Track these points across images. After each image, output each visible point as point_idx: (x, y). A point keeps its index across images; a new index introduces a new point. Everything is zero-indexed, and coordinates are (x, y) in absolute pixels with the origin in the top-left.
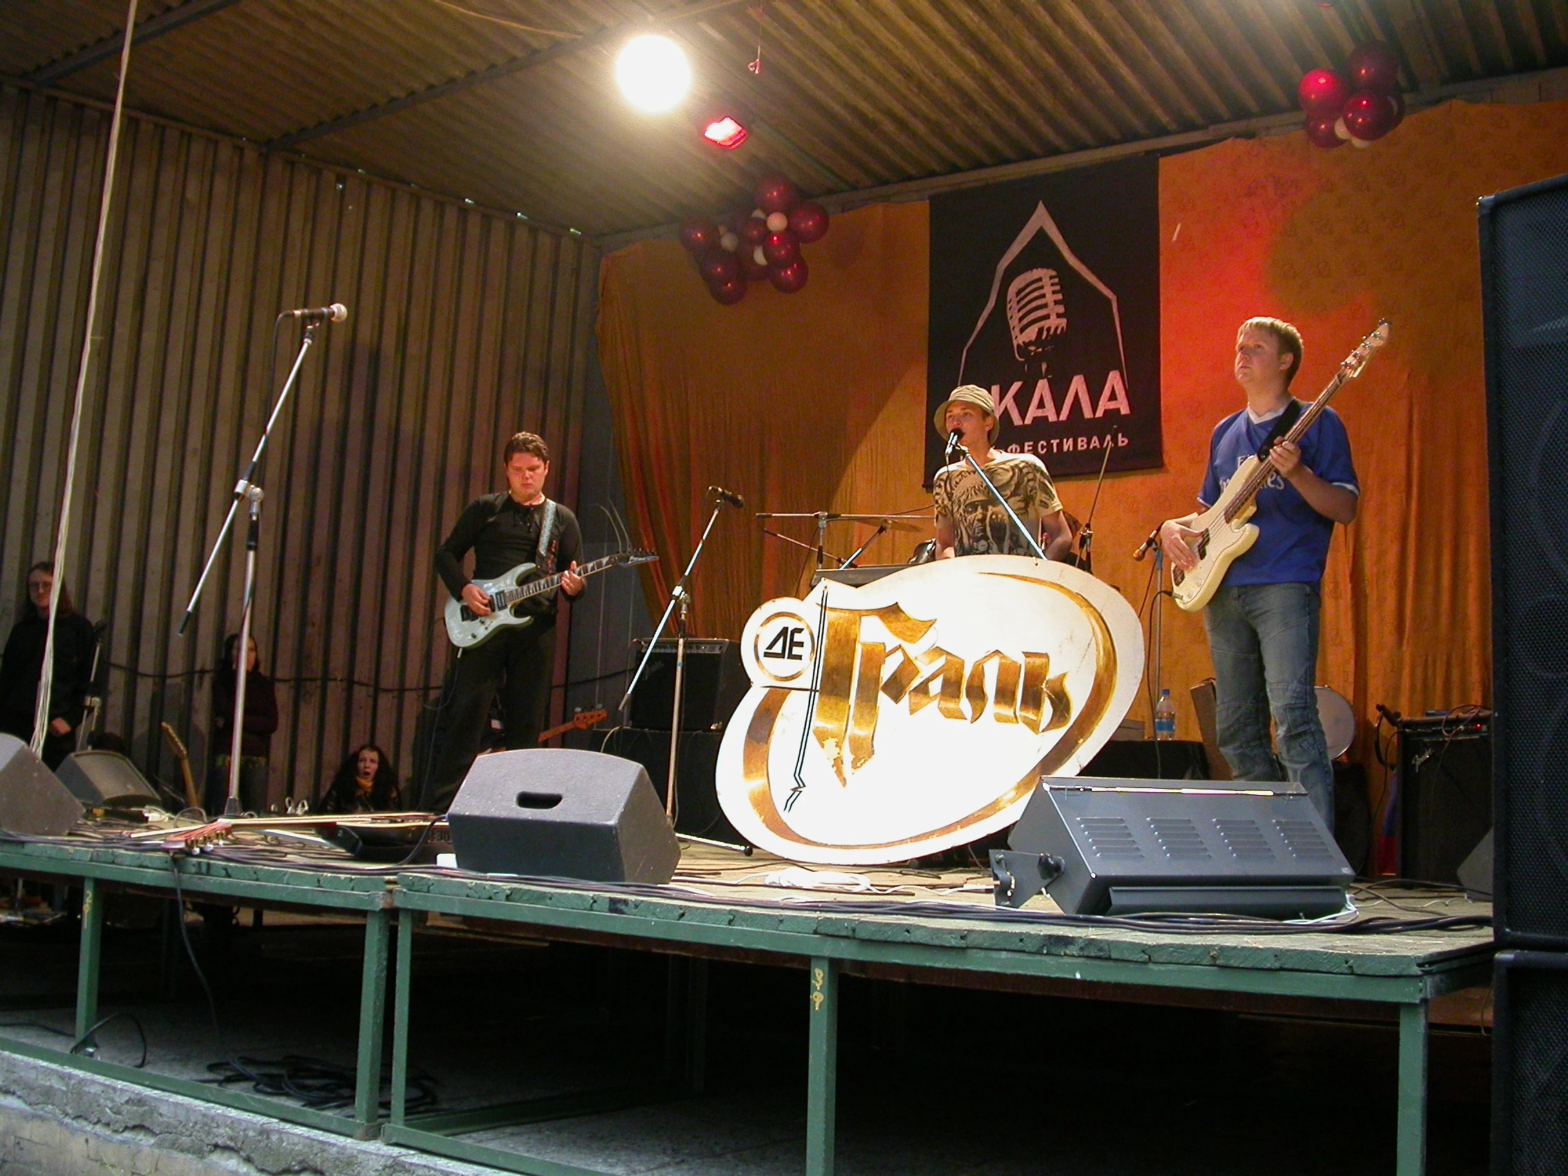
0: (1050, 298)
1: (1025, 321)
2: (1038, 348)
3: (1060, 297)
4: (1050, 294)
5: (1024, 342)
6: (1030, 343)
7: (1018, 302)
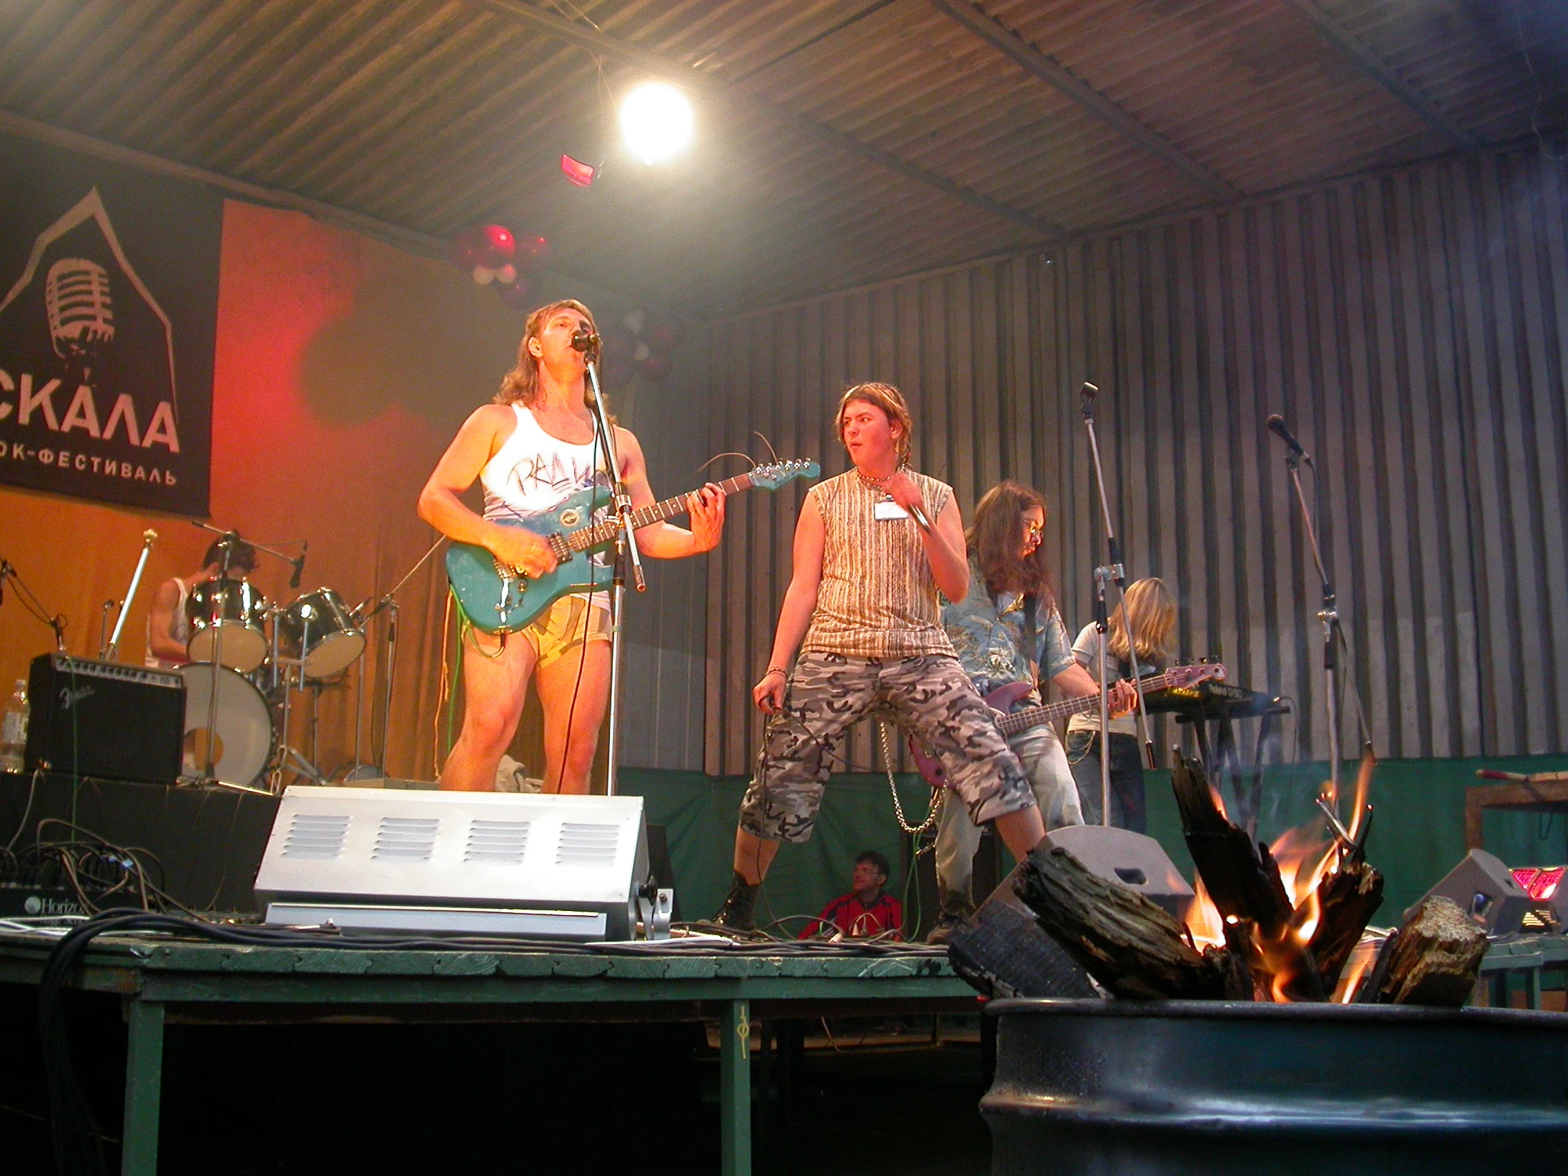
0: (97, 298)
1: (68, 313)
2: (81, 349)
3: (108, 300)
4: (98, 292)
5: (65, 337)
6: (72, 340)
7: (61, 288)
